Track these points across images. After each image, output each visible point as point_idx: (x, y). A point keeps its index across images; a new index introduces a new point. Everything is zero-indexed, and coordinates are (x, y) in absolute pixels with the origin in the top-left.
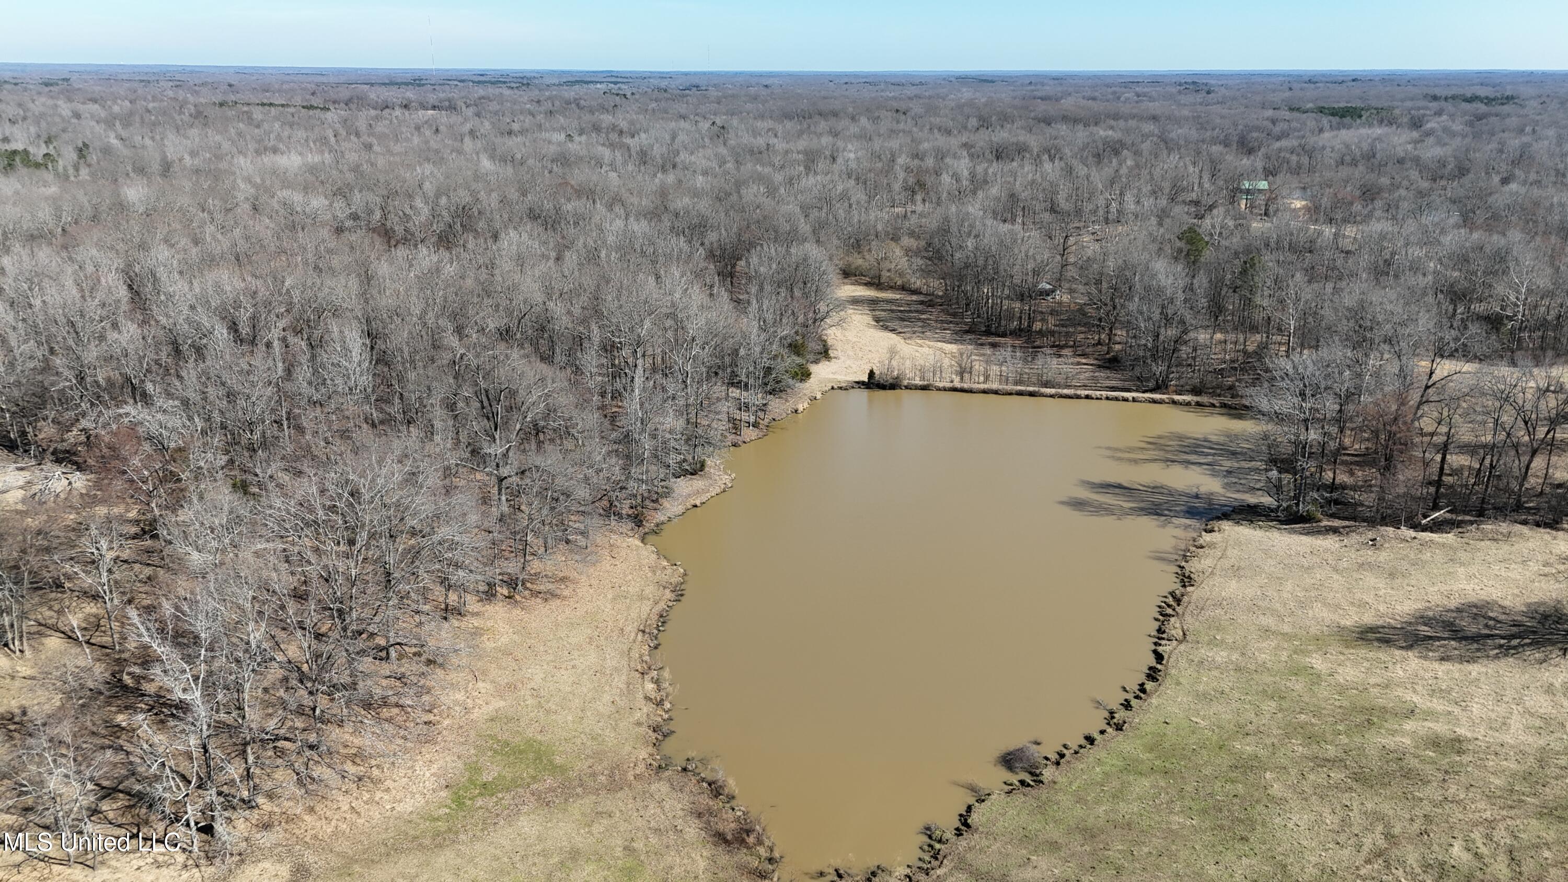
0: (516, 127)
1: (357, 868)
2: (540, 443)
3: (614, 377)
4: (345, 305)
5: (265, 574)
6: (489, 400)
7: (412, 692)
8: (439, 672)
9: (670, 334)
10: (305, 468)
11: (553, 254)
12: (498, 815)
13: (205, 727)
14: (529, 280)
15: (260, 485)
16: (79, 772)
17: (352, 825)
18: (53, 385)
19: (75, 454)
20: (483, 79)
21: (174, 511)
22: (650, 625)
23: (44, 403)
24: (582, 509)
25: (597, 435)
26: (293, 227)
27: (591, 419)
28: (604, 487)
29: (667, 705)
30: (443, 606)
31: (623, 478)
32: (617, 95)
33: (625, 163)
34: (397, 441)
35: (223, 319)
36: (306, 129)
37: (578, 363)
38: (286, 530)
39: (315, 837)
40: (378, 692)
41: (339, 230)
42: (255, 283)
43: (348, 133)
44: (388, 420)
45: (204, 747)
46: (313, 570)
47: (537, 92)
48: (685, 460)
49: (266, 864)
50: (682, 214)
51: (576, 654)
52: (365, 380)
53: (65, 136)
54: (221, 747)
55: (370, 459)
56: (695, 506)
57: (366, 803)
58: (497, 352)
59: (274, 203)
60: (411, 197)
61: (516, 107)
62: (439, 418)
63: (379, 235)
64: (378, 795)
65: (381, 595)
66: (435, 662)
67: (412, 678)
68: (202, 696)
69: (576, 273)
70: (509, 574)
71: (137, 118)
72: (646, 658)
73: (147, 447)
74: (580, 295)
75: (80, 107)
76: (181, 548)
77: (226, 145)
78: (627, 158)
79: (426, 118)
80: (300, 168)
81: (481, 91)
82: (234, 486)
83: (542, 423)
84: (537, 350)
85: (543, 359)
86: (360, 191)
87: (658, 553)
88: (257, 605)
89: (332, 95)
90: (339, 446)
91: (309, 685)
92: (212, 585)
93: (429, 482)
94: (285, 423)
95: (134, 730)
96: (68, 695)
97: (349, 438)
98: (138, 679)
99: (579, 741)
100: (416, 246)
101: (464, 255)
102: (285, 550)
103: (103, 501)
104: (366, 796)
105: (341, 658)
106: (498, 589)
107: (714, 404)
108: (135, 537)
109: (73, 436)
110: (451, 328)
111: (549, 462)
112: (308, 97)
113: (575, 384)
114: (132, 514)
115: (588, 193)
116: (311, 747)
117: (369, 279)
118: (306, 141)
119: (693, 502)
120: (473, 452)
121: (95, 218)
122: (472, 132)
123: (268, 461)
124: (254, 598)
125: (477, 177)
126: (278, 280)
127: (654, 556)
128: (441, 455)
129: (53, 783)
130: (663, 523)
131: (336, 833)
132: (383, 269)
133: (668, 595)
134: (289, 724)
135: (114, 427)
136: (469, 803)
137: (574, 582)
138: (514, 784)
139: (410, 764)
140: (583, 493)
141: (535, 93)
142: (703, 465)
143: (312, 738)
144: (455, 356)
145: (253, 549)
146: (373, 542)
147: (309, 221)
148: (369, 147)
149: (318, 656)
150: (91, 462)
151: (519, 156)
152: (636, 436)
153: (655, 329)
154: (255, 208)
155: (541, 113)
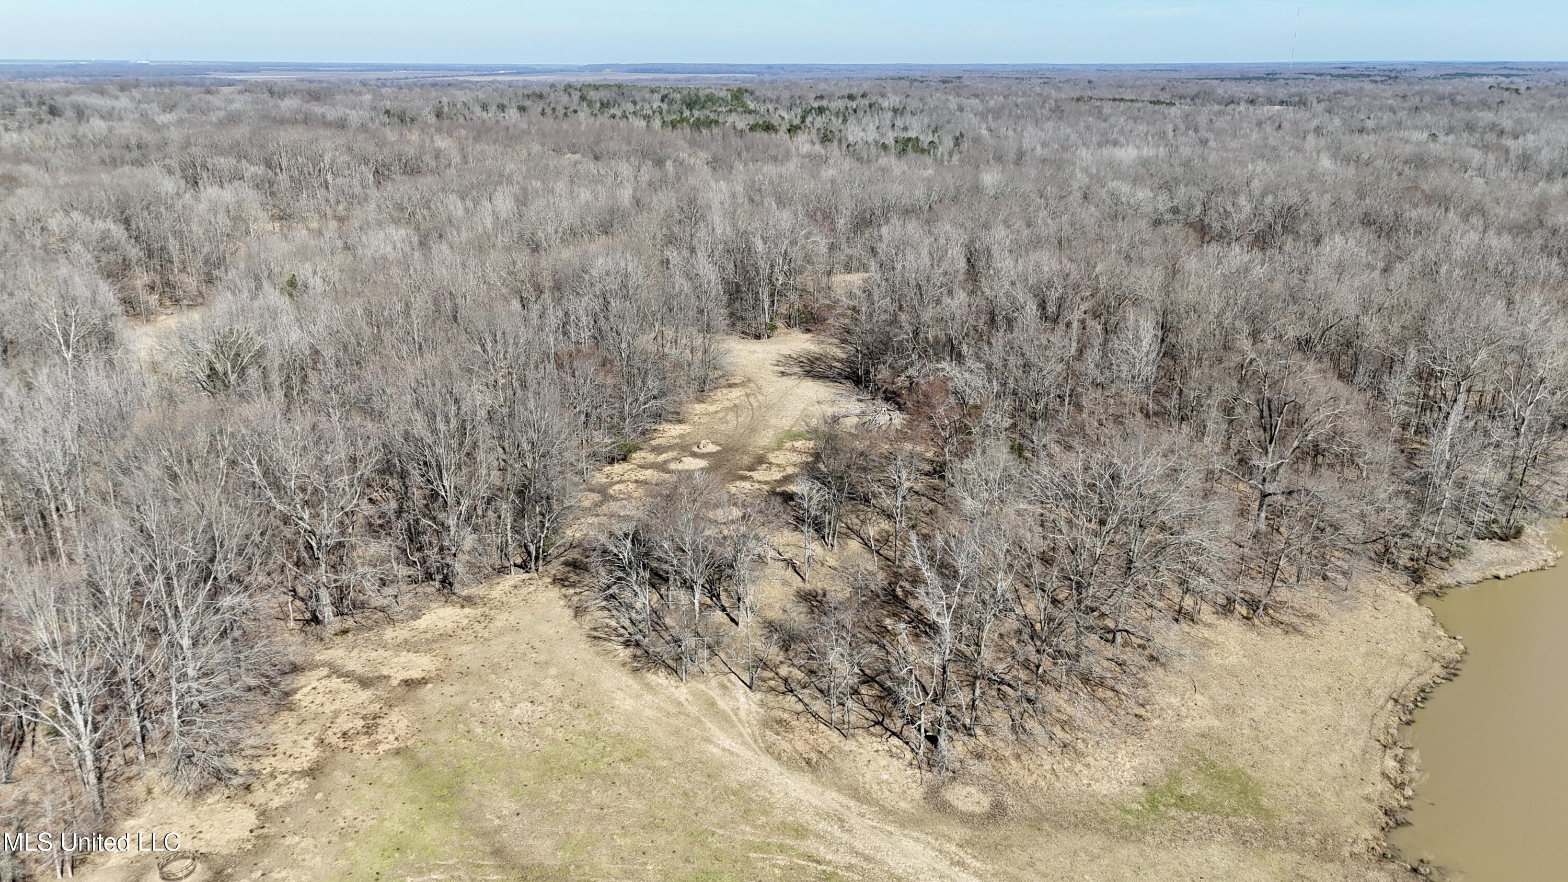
0: (1370, 124)
1: (1046, 826)
2: (1316, 466)
3: (1423, 409)
4: (1146, 296)
5: (1021, 531)
6: (1270, 410)
7: (1129, 681)
8: (1160, 671)
9: (1510, 371)
10: (1075, 444)
11: (1381, 265)
12: (1189, 833)
13: (948, 652)
14: (1345, 289)
15: (1033, 451)
16: (851, 655)
17: (1050, 786)
18: (895, 336)
19: (899, 396)
20: (1345, 73)
21: (961, 459)
22: (1405, 696)
23: (887, 350)
24: (1350, 546)
25: (1387, 470)
26: (1115, 217)
27: (1385, 451)
28: (1382, 529)
29: (1408, 792)
30: (1177, 608)
31: (1409, 524)
32: (1507, 89)
33: (1499, 167)
34: (1166, 435)
35: (1035, 296)
36: (1148, 123)
37: (1382, 387)
38: (1047, 497)
39: (1016, 783)
40: (1097, 670)
41: (1157, 223)
42: (1069, 266)
43: (1187, 128)
44: (1162, 413)
45: (944, 668)
46: (1063, 540)
47: (1405, 86)
48: (1495, 521)
49: (972, 790)
50: (1562, 231)
51: (1309, 699)
52: (1149, 371)
53: (948, 127)
54: (956, 672)
55: (1137, 447)
56: (1498, 578)
57: (1066, 770)
58: (1290, 362)
59: (1103, 194)
60: (1235, 194)
61: (1375, 102)
62: (1214, 419)
63: (1195, 230)
64: (1079, 767)
65: (1119, 580)
66: (1157, 660)
67: (1132, 667)
68: (951, 624)
69: (1405, 287)
70: (1252, 595)
71: (1006, 112)
72: (1394, 731)
73: (952, 400)
74: (1402, 312)
75: (965, 101)
76: (959, 492)
77: (1074, 137)
78: (1502, 160)
79: (1270, 114)
80: (1134, 161)
81: (1338, 85)
82: (1012, 447)
83: (1324, 445)
84: (1336, 366)
85: (1341, 376)
86: (1186, 186)
87: (1434, 619)
88: (1009, 558)
89: (1181, 91)
90: (1110, 429)
91: (1038, 643)
92: (977, 530)
93: (1189, 482)
94: (1067, 399)
95: (896, 635)
96: (856, 590)
97: (1122, 423)
98: (907, 593)
99: (1292, 792)
100: (1229, 244)
101: (1281, 258)
102: (1042, 515)
103: (911, 439)
104: (1068, 764)
105: (1071, 628)
106: (1237, 606)
107: (1552, 462)
108: (927, 474)
109: (901, 381)
110: (1246, 329)
111: (1323, 488)
112: (1157, 92)
113: (1372, 409)
114: (929, 455)
115: (1443, 200)
116: (1029, 701)
117: (1175, 272)
118: (1146, 135)
119: (1495, 573)
120: (1241, 461)
121: (955, 199)
122: (1318, 130)
123: (1044, 431)
124: (1008, 551)
125: (1312, 177)
126: (1090, 264)
127: (1429, 621)
128: (1207, 458)
129: (833, 657)
130: (1449, 587)
131: (1034, 786)
132: (1191, 264)
133: (1437, 669)
134: (1015, 673)
135: (932, 378)
136: (1162, 808)
137: (1322, 622)
138: (1210, 809)
139: (1113, 749)
140: (1355, 530)
141: (1402, 88)
142: (1519, 532)
143: (1031, 693)
144: (1244, 360)
145: (1016, 507)
146: (1122, 527)
147: (1131, 212)
148: (1204, 142)
149: (1051, 619)
150: (909, 404)
151: (1366, 156)
152: (1437, 481)
153: (1492, 362)
154: (1085, 197)
155: (1404, 109)
